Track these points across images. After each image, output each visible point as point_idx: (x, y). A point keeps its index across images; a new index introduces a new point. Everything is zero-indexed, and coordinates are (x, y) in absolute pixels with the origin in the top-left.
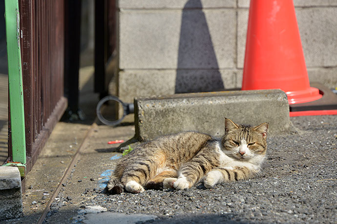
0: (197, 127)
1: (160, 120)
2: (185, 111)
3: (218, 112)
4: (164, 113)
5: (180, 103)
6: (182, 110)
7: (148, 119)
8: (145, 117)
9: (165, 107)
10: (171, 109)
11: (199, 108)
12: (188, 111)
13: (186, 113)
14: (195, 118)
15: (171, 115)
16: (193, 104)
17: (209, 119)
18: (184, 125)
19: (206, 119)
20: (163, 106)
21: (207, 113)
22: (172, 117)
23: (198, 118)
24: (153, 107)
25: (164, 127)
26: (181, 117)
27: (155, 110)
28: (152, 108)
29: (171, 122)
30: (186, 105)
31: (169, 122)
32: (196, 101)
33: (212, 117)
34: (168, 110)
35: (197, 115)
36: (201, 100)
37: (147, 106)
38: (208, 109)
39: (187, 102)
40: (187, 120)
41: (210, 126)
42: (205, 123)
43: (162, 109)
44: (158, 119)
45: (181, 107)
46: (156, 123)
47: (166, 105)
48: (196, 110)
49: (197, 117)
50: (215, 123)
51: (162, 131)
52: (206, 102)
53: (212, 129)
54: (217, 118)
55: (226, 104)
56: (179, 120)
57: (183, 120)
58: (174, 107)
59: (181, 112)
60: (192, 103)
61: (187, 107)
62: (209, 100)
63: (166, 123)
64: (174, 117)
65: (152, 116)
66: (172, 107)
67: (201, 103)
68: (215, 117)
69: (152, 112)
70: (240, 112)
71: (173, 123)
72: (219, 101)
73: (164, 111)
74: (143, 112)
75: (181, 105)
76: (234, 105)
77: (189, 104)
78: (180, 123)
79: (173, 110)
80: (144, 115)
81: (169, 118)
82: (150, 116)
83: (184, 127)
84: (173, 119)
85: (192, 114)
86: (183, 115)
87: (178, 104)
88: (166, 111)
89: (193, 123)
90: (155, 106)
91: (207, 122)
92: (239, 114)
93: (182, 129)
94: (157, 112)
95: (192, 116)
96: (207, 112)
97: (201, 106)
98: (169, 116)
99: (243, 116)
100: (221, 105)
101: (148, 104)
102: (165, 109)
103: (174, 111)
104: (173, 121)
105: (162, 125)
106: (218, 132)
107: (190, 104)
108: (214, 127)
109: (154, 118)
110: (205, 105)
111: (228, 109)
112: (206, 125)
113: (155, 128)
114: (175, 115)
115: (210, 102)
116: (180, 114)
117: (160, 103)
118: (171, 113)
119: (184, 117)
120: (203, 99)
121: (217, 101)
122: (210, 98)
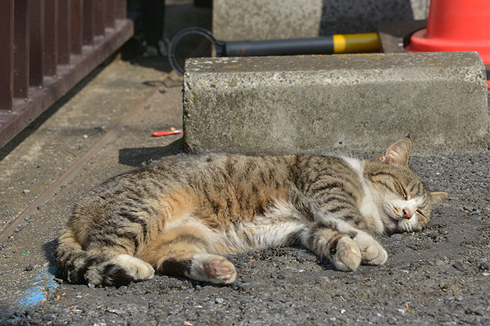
0: (298, 129)
1: (226, 112)
2: (277, 97)
3: (341, 100)
4: (234, 100)
5: (267, 80)
6: (269, 95)
7: (203, 110)
8: (197, 106)
9: (236, 87)
10: (248, 91)
11: (304, 92)
12: (282, 97)
13: (278, 101)
14: (296, 111)
15: (247, 104)
16: (293, 83)
17: (324, 113)
18: (274, 124)
19: (318, 113)
20: (232, 86)
21: (320, 101)
22: (250, 107)
23: (302, 112)
24: (213, 86)
25: (233, 127)
26: (268, 108)
27: (215, 93)
28: (211, 89)
30: (278, 84)
31: (244, 118)
32: (299, 76)
33: (331, 111)
34: (242, 93)
35: (299, 105)
36: (310, 74)
37: (201, 84)
38: (322, 93)
39: (281, 79)
40: (280, 114)
41: (325, 128)
42: (316, 122)
43: (229, 92)
44: (222, 111)
45: (267, 88)
46: (217, 118)
47: (239, 84)
48: (297, 96)
49: (301, 108)
50: (334, 123)
51: (229, 135)
52: (317, 81)
53: (329, 133)
54: (340, 113)
55: (358, 86)
56: (263, 114)
57: (271, 115)
58: (253, 89)
59: (267, 98)
60: (291, 82)
61: (280, 88)
62: (325, 76)
63: (238, 119)
64: (254, 109)
65: (210, 104)
66: (250, 89)
67: (309, 83)
68: (336, 111)
69: (210, 97)
70: (388, 102)
71: (250, 118)
72: (345, 80)
73: (234, 95)
74: (192, 96)
75: (269, 84)
76: (375, 87)
77: (284, 83)
78: (266, 121)
79: (253, 95)
80: (195, 102)
81: (244, 110)
82: (207, 105)
83: (274, 129)
84: (251, 111)
85: (290, 103)
86: (271, 105)
87: (263, 82)
88: (237, 96)
89: (292, 121)
90: (217, 86)
91: (319, 119)
92: (384, 105)
93: (269, 131)
94: (219, 98)
95: (290, 107)
96: (320, 99)
97: (308, 87)
98: (244, 106)
99: (393, 110)
100: (350, 87)
101: (202, 81)
102: (236, 91)
103: (253, 97)
104: (252, 115)
105: (229, 123)
106: (340, 140)
107: (286, 84)
108: (333, 130)
109: (214, 109)
110: (317, 86)
111: (362, 96)
112: (317, 125)
113: (215, 127)
114: (257, 103)
115: (328, 80)
116: (265, 103)
117: (226, 80)
118: (249, 100)
119: (273, 109)
120: (314, 74)
121: (341, 77)
122: (328, 73)
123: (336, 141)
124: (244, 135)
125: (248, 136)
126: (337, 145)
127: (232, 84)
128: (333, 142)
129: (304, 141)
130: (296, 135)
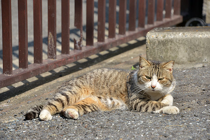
0: (189, 54)
1: (161, 47)
2: (180, 42)
3: (206, 43)
4: (164, 43)
5: (177, 35)
6: (178, 41)
7: (153, 46)
8: (151, 45)
9: (165, 38)
11: (191, 40)
12: (183, 42)
13: (181, 43)
14: (188, 47)
15: (169, 45)
16: (187, 37)
17: (199, 49)
18: (180, 52)
19: (196, 48)
22: (170, 46)
23: (190, 48)
25: (164, 53)
26: (177, 46)
27: (157, 40)
28: (156, 38)
29: (169, 50)
30: (181, 37)
31: (168, 50)
32: (189, 34)
33: (201, 47)
34: (167, 40)
35: (189, 45)
36: (194, 33)
37: (152, 37)
38: (198, 41)
39: (183, 35)
40: (182, 49)
41: (199, 54)
42: (196, 52)
43: (163, 40)
44: (160, 47)
45: (177, 38)
46: (158, 49)
47: (166, 37)
48: (188, 42)
49: (190, 46)
50: (203, 52)
51: (163, 56)
52: (196, 36)
53: (201, 56)
54: (205, 49)
56: (175, 48)
57: (178, 49)
58: (172, 39)
59: (177, 42)
60: (186, 36)
61: (182, 39)
62: (199, 34)
63: (166, 50)
64: (172, 46)
65: (156, 44)
66: (170, 39)
67: (193, 37)
68: (204, 47)
69: (155, 42)
71: (171, 50)
72: (207, 36)
73: (164, 41)
74: (149, 41)
75: (178, 37)
78: (176, 51)
79: (171, 41)
80: (150, 43)
81: (168, 47)
82: (154, 45)
83: (180, 54)
84: (171, 47)
85: (185, 44)
86: (178, 45)
87: (176, 36)
88: (165, 41)
89: (186, 51)
90: (158, 37)
91: (197, 51)
93: (178, 55)
94: (159, 42)
95: (186, 46)
96: (197, 43)
97: (192, 38)
98: (168, 45)
100: (209, 38)
101: (153, 35)
102: (165, 40)
103: (172, 42)
104: (171, 49)
105: (163, 52)
106: (205, 59)
107: (184, 37)
108: (202, 55)
109: (157, 46)
110: (196, 38)
112: (196, 53)
113: (157, 53)
114: (173, 44)
115: (200, 36)
116: (176, 44)
117: (162, 35)
118: (170, 43)
119: (179, 47)
120: (195, 33)
121: (206, 35)
122: (201, 33)
123: (204, 59)
124: (168, 56)
125: (170, 57)
126: (204, 61)
127: (164, 37)
128: (202, 60)
129: (191, 59)
130: (188, 57)
